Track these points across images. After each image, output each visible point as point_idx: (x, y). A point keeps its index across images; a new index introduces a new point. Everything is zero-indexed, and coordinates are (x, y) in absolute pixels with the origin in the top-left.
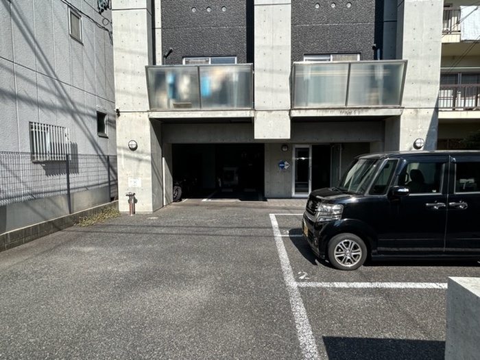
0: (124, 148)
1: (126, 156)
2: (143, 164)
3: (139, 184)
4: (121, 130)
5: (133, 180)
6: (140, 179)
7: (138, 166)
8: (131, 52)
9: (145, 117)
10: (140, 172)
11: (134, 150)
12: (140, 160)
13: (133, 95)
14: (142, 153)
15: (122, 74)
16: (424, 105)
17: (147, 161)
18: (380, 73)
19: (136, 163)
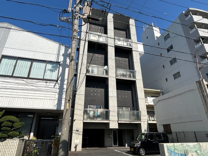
0: (75, 131)
1: (75, 133)
2: (80, 135)
3: (78, 142)
4: (75, 125)
5: (76, 140)
6: (79, 140)
7: (78, 136)
8: (80, 105)
9: (82, 122)
10: (79, 138)
11: (77, 131)
12: (79, 134)
13: (79, 116)
14: (80, 132)
15: (77, 110)
16: (145, 121)
17: (81, 134)
18: (136, 113)
19: (78, 135)
